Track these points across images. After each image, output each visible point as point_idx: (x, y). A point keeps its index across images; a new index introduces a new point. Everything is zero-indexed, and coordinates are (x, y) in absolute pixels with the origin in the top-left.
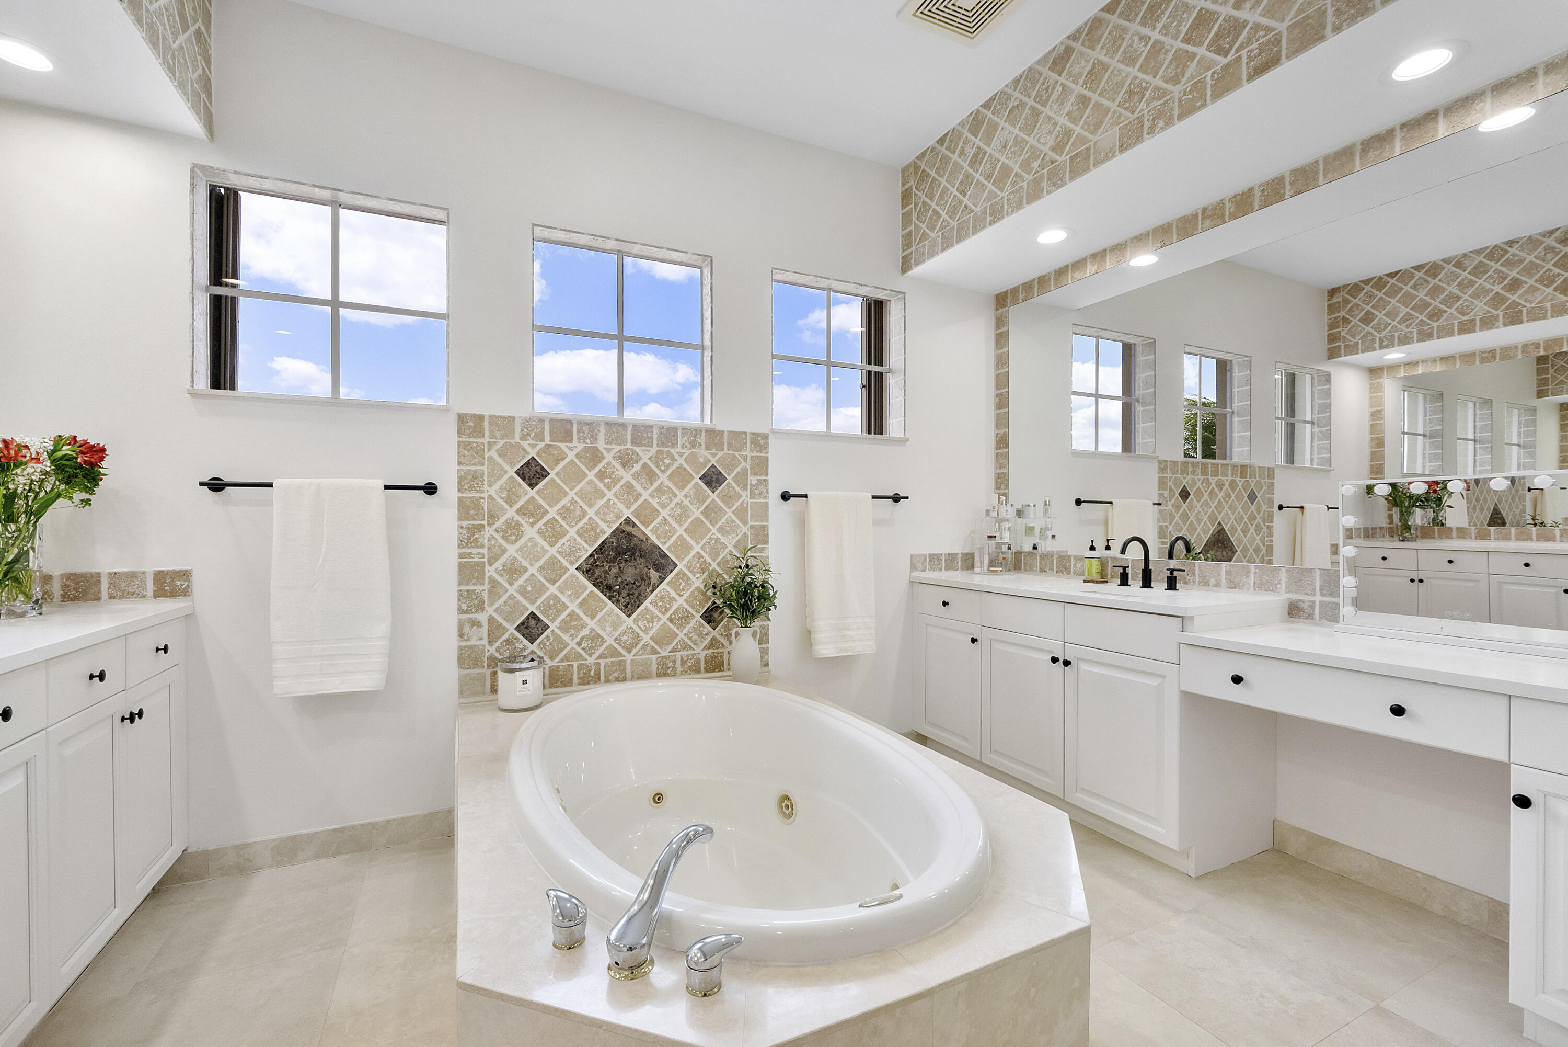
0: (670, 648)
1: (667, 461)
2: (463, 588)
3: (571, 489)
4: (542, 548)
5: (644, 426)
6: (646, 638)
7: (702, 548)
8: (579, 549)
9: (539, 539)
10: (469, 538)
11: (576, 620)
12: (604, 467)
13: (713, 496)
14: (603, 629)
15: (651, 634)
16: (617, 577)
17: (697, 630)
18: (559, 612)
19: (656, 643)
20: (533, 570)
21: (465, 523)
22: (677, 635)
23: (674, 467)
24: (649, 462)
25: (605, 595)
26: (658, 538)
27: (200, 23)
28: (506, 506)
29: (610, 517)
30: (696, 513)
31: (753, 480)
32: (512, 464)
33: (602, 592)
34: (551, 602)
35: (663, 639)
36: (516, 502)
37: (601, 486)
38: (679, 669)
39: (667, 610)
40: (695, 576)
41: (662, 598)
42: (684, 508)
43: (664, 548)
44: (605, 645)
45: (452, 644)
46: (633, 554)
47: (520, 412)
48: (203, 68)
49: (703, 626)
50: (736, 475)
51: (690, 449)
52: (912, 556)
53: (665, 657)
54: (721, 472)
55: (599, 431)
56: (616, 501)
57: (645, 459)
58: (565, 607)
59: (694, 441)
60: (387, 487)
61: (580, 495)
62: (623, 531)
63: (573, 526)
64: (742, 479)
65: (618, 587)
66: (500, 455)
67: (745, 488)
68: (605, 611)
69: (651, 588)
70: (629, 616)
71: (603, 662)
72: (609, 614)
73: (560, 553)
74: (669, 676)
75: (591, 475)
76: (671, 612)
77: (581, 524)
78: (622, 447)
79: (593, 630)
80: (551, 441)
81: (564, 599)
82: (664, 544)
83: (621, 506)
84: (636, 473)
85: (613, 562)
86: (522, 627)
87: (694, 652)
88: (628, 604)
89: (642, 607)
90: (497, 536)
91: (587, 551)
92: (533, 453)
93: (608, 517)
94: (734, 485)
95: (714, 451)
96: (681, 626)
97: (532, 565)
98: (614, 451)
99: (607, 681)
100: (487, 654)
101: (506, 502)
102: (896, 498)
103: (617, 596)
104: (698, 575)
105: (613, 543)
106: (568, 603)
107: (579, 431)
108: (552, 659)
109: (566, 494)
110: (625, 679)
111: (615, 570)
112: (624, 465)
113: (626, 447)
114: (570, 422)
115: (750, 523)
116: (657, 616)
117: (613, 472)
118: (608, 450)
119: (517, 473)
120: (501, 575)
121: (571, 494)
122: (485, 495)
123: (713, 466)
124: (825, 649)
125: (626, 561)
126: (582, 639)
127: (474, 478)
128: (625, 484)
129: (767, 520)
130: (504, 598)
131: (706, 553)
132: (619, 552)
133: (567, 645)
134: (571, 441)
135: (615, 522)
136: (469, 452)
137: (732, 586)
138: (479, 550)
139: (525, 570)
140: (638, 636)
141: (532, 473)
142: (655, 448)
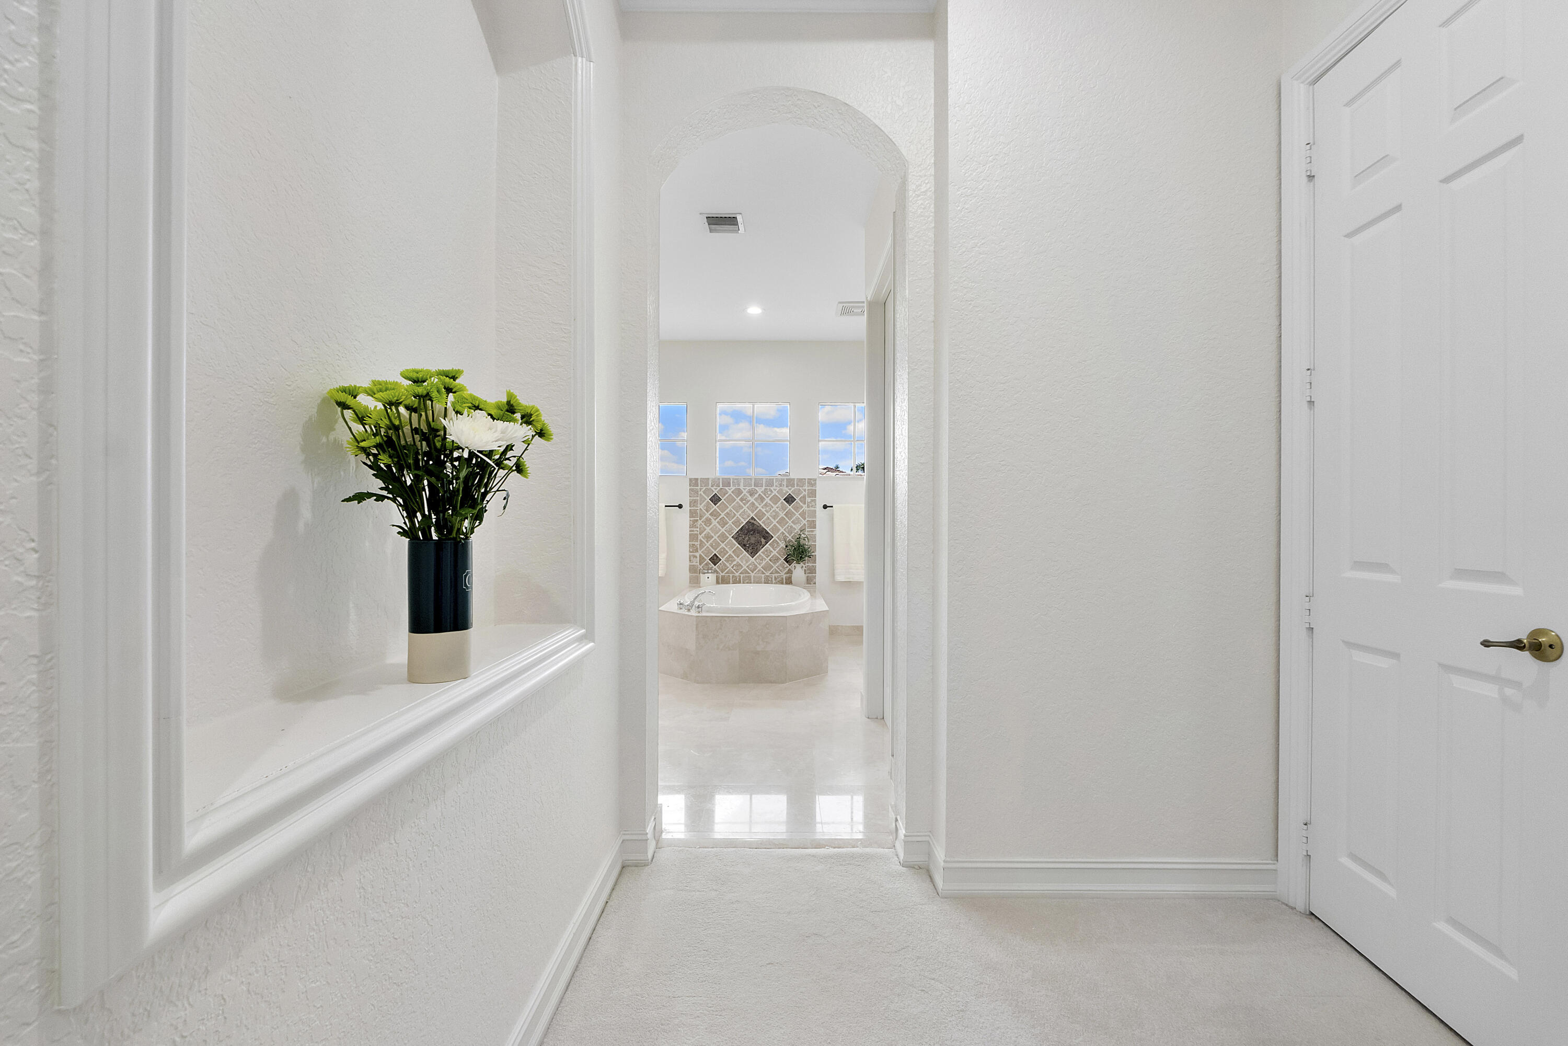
0: (770, 572)
1: (769, 493)
2: (691, 543)
3: (730, 506)
4: (719, 529)
5: (759, 479)
6: (760, 567)
7: (785, 530)
8: (733, 529)
9: (718, 525)
10: (693, 524)
11: (732, 558)
12: (743, 496)
13: (790, 507)
14: (742, 562)
15: (762, 565)
16: (748, 541)
17: (782, 565)
18: (725, 554)
19: (764, 569)
20: (715, 537)
21: (692, 519)
22: (773, 567)
23: (772, 495)
24: (761, 494)
26: (765, 525)
28: (706, 513)
29: (745, 516)
30: (782, 515)
32: (708, 496)
33: (742, 547)
34: (722, 550)
35: (767, 568)
36: (709, 511)
37: (741, 504)
38: (774, 582)
39: (769, 556)
40: (781, 542)
41: (767, 551)
42: (777, 513)
43: (768, 530)
44: (743, 569)
45: (687, 564)
46: (754, 532)
47: (711, 476)
49: (784, 563)
50: (800, 498)
51: (779, 487)
53: (768, 576)
54: (793, 497)
55: (741, 482)
56: (748, 510)
57: (760, 492)
58: (727, 552)
59: (781, 483)
60: (666, 506)
61: (733, 508)
62: (750, 523)
63: (731, 520)
64: (803, 499)
65: (748, 545)
66: (704, 493)
67: (804, 503)
68: (743, 555)
69: (762, 546)
70: (753, 557)
71: (742, 575)
72: (745, 556)
73: (725, 531)
74: (770, 584)
75: (737, 500)
76: (771, 557)
77: (733, 520)
78: (750, 488)
79: (738, 562)
80: (722, 487)
81: (727, 549)
82: (767, 528)
83: (750, 513)
84: (756, 498)
85: (746, 535)
86: (711, 559)
87: (781, 574)
88: (753, 552)
89: (758, 554)
90: (702, 524)
91: (736, 530)
92: (715, 492)
94: (800, 502)
95: (790, 488)
96: (775, 563)
97: (715, 535)
98: (747, 490)
99: (743, 583)
100: (699, 568)
101: (706, 511)
103: (748, 549)
104: (783, 542)
105: (746, 527)
106: (728, 551)
107: (733, 482)
108: (722, 572)
109: (728, 507)
110: (751, 583)
111: (747, 538)
112: (751, 495)
113: (752, 488)
114: (729, 479)
115: (807, 519)
116: (765, 558)
117: (746, 498)
118: (744, 489)
119: (710, 499)
120: (704, 539)
121: (730, 508)
122: (699, 508)
123: (790, 494)
124: (840, 578)
125: (752, 534)
126: (734, 565)
127: (695, 502)
128: (751, 503)
129: (815, 518)
130: (705, 547)
131: (786, 532)
132: (749, 531)
133: (728, 567)
134: (730, 486)
135: (747, 519)
136: (693, 492)
137: (792, 546)
138: (697, 529)
139: (713, 537)
140: (756, 566)
141: (715, 500)
142: (764, 488)
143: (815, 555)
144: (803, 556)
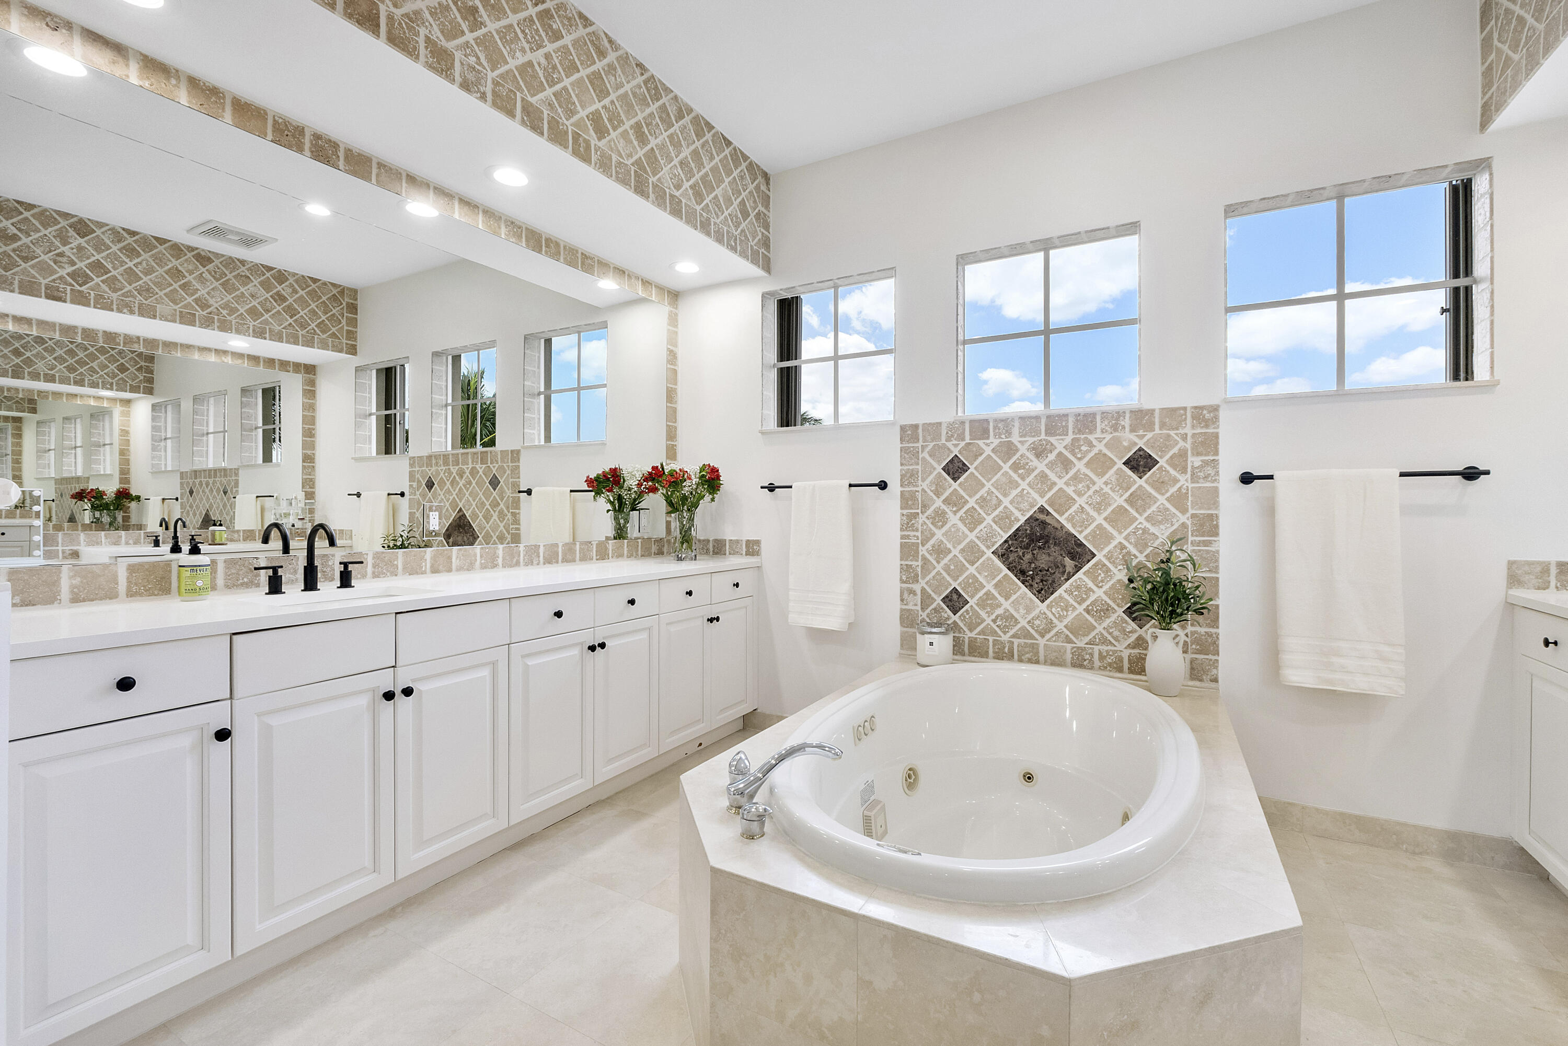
0: (1087, 639)
1: (1084, 448)
2: (903, 563)
3: (988, 481)
4: (963, 533)
5: (1059, 416)
6: (1060, 626)
7: (1126, 538)
8: (995, 535)
9: (961, 525)
10: (908, 523)
11: (991, 599)
12: (1018, 458)
13: (1141, 482)
14: (1017, 610)
15: (1066, 622)
16: (1030, 563)
17: (1118, 625)
18: (977, 590)
19: (1071, 633)
20: (955, 552)
21: (905, 512)
22: (1095, 628)
23: (1093, 454)
24: (1064, 451)
25: (1019, 579)
26: (1074, 526)
27: (760, 208)
28: (935, 497)
29: (1025, 506)
30: (1119, 500)
31: (1195, 461)
32: (939, 462)
33: (1016, 576)
34: (970, 581)
35: (1078, 628)
36: (942, 494)
37: (1015, 477)
38: (1097, 663)
39: (1084, 600)
40: (1116, 568)
41: (1078, 588)
42: (1105, 495)
43: (1081, 537)
44: (1019, 626)
45: (897, 606)
46: (1047, 542)
47: (945, 416)
48: (763, 233)
49: (1126, 622)
50: (1171, 457)
51: (1111, 433)
52: (1511, 564)
53: (1083, 649)
54: (1150, 455)
55: (1014, 426)
56: (1031, 491)
57: (1060, 448)
58: (982, 586)
59: (1116, 424)
60: (851, 485)
61: (997, 486)
62: (1037, 520)
63: (990, 514)
64: (1180, 461)
65: (1031, 573)
66: (930, 456)
67: (1184, 470)
68: (1018, 594)
69: (1065, 576)
70: (1043, 601)
71: (1016, 642)
72: (1023, 597)
73: (978, 537)
74: (1085, 668)
75: (1006, 467)
76: (1088, 602)
77: (996, 512)
78: (1036, 439)
79: (1007, 610)
80: (970, 439)
81: (981, 579)
82: (1081, 532)
83: (1036, 496)
84: (1050, 462)
85: (1027, 548)
86: (947, 600)
87: (1115, 649)
88: (1042, 589)
89: (1056, 594)
90: (927, 522)
91: (1002, 537)
92: (956, 452)
93: (1022, 506)
94: (1169, 468)
95: (1141, 432)
96: (1100, 619)
97: (954, 547)
98: (1029, 443)
99: (1020, 661)
100: (920, 618)
101: (935, 494)
102: (1471, 474)
103: (1030, 581)
104: (1121, 567)
105: (1026, 530)
106: (985, 583)
107: (995, 428)
108: (971, 630)
109: (983, 485)
110: (1037, 662)
111: (1028, 557)
112: (1038, 455)
113: (1039, 438)
114: (987, 421)
115: (1191, 511)
116: (1072, 605)
117: (1027, 463)
118: (1022, 443)
119: (944, 469)
120: (931, 554)
121: (988, 485)
122: (919, 489)
123: (1141, 449)
125: (1040, 548)
126: (997, 617)
127: (912, 475)
128: (1038, 474)
129: (1217, 508)
130: (933, 573)
131: (1131, 543)
132: (1033, 539)
133: (983, 621)
134: (988, 438)
135: (1028, 510)
136: (908, 455)
137: (1146, 581)
138: (916, 534)
139: (950, 551)
140: (1051, 622)
141: (955, 469)
142: (1071, 436)
143: (1217, 606)
144: (1179, 611)
